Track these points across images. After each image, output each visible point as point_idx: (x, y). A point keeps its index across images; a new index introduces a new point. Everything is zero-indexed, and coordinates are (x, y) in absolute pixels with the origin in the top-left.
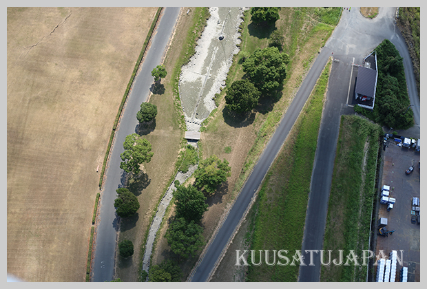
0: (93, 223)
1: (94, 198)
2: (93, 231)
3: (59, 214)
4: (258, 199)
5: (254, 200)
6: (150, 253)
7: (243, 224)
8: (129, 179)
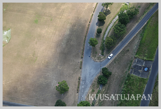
0: (90, 22)
1: (91, 15)
2: (89, 25)
3: (79, 18)
4: (147, 23)
5: (146, 23)
6: (107, 35)
7: (140, 31)
8: (104, 11)
